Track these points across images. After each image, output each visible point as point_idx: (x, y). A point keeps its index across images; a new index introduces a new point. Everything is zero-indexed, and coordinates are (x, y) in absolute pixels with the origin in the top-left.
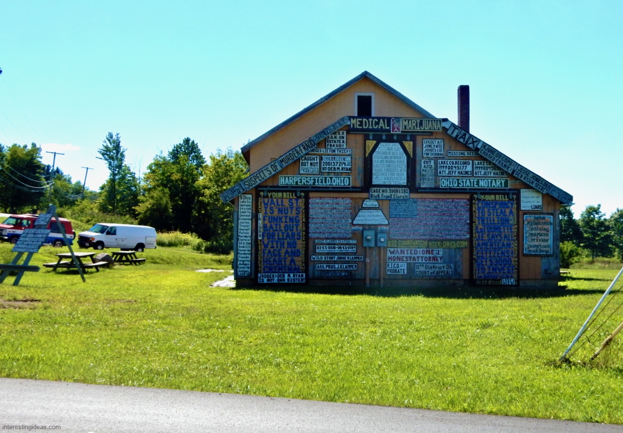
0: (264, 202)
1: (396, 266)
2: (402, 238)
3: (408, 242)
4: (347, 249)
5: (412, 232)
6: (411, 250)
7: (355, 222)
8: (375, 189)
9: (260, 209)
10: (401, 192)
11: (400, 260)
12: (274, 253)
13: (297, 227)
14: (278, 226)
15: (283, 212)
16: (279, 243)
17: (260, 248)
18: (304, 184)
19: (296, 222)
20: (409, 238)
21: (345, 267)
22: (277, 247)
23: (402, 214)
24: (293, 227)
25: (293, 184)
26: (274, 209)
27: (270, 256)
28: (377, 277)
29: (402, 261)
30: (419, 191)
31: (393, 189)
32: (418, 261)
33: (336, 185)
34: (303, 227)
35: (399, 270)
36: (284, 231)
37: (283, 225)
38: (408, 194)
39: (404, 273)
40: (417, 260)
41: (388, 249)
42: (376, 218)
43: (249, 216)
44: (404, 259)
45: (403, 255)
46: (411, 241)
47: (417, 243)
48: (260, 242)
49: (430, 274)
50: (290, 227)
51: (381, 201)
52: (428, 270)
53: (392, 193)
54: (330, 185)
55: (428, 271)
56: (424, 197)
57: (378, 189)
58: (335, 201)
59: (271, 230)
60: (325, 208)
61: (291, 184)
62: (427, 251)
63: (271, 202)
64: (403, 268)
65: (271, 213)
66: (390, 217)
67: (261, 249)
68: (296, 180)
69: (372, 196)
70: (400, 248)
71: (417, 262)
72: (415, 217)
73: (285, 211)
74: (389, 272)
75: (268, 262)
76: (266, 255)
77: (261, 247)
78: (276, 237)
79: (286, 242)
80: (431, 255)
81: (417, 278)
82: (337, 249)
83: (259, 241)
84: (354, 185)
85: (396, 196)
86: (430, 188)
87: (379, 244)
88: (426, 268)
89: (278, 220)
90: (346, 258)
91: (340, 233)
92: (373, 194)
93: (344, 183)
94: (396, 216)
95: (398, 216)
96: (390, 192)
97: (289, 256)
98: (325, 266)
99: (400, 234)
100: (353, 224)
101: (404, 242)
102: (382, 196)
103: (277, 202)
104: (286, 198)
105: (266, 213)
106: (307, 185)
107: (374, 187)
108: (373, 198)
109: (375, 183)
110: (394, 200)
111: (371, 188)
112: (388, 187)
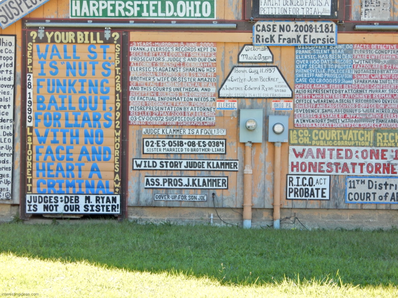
0: (38, 51)
1: (306, 182)
2: (319, 125)
3: (333, 134)
4: (207, 147)
5: (341, 114)
6: (338, 150)
7: (223, 93)
8: (266, 23)
9: (31, 64)
10: (320, 30)
11: (315, 171)
12: (58, 152)
13: (104, 103)
14: (67, 100)
15: (77, 71)
16: (68, 134)
17: (30, 144)
18: (120, 15)
19: (102, 92)
20: (335, 125)
21: (201, 184)
22: (64, 142)
23: (320, 75)
24: (96, 102)
25: (97, 14)
26: (59, 65)
27: (49, 158)
28: (268, 205)
29: (320, 171)
30: (358, 27)
31: (303, 24)
32: (354, 171)
33: (185, 16)
34: (116, 102)
35: (312, 190)
36: (77, 109)
37: (75, 98)
38: (333, 35)
39: (322, 196)
40: (351, 170)
41: (291, 148)
42: (267, 84)
43: (10, 79)
44: (325, 168)
45: (322, 161)
46: (339, 132)
47: (351, 136)
48: (31, 131)
49: (377, 200)
50: (90, 102)
51: (278, 49)
52: (373, 190)
53: (300, 33)
54: (173, 16)
55: (374, 194)
56: (367, 41)
57: (272, 23)
58: (183, 48)
59: (53, 108)
60: (161, 64)
61: (94, 16)
62: (372, 152)
63: (53, 51)
64: (321, 187)
65: (52, 73)
66: (296, 83)
67: (32, 146)
68: (105, 7)
69: (258, 39)
70: (315, 145)
71: (351, 173)
72: (349, 82)
73: (80, 68)
74: (292, 195)
75: (46, 172)
76: (41, 158)
77: (33, 142)
78: (63, 122)
79: (81, 132)
80: (381, 161)
81: (351, 207)
82: (186, 146)
83: (28, 129)
84: (222, 18)
85: (308, 38)
86: (381, 23)
87: (272, 138)
88: (369, 188)
89: (67, 88)
90: (205, 165)
91: (192, 114)
92: (260, 34)
93: (201, 11)
94: (308, 79)
95: (312, 81)
96: (296, 31)
97: (89, 160)
98: (161, 182)
99: (316, 116)
100: (219, 97)
101: (325, 133)
102: (280, 39)
103: (65, 51)
104: (83, 43)
105: (42, 74)
106: (126, 16)
107: (264, 21)
108: (261, 43)
109: (265, 12)
110: (304, 46)
111: (258, 23)
112: (293, 21)
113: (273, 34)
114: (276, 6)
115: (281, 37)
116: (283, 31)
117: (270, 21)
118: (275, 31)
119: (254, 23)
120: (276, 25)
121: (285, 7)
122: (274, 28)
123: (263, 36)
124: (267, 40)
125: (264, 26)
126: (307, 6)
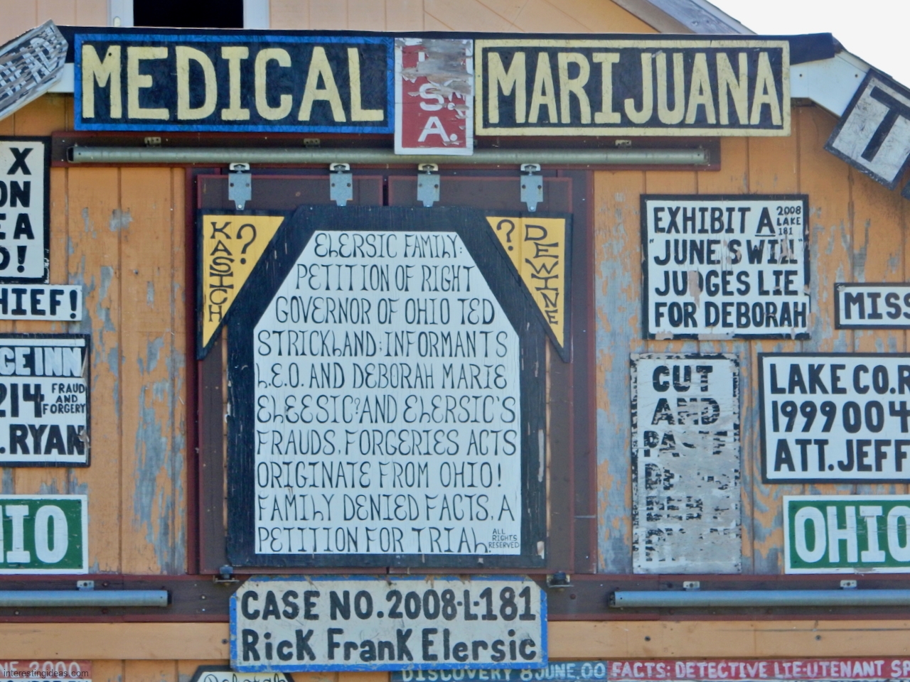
8: (279, 587)
10: (481, 610)
30: (623, 597)
31: (420, 587)
38: (530, 629)
53: (407, 623)
57: (301, 587)
69: (250, 648)
84: (110, 566)
92: (259, 626)
93: (29, 543)
96: (394, 614)
102: (332, 646)
107: (271, 577)
108: (263, 660)
109: (276, 546)
110: (425, 673)
111: (248, 586)
112: (379, 577)
113: (307, 625)
114: (317, 523)
115: (337, 638)
116: (346, 615)
117: (294, 577)
118: (316, 617)
119: (235, 587)
120: (317, 594)
121: (350, 525)
122: (309, 605)
123: (268, 636)
124: (286, 650)
125: (271, 597)
126: (434, 521)
